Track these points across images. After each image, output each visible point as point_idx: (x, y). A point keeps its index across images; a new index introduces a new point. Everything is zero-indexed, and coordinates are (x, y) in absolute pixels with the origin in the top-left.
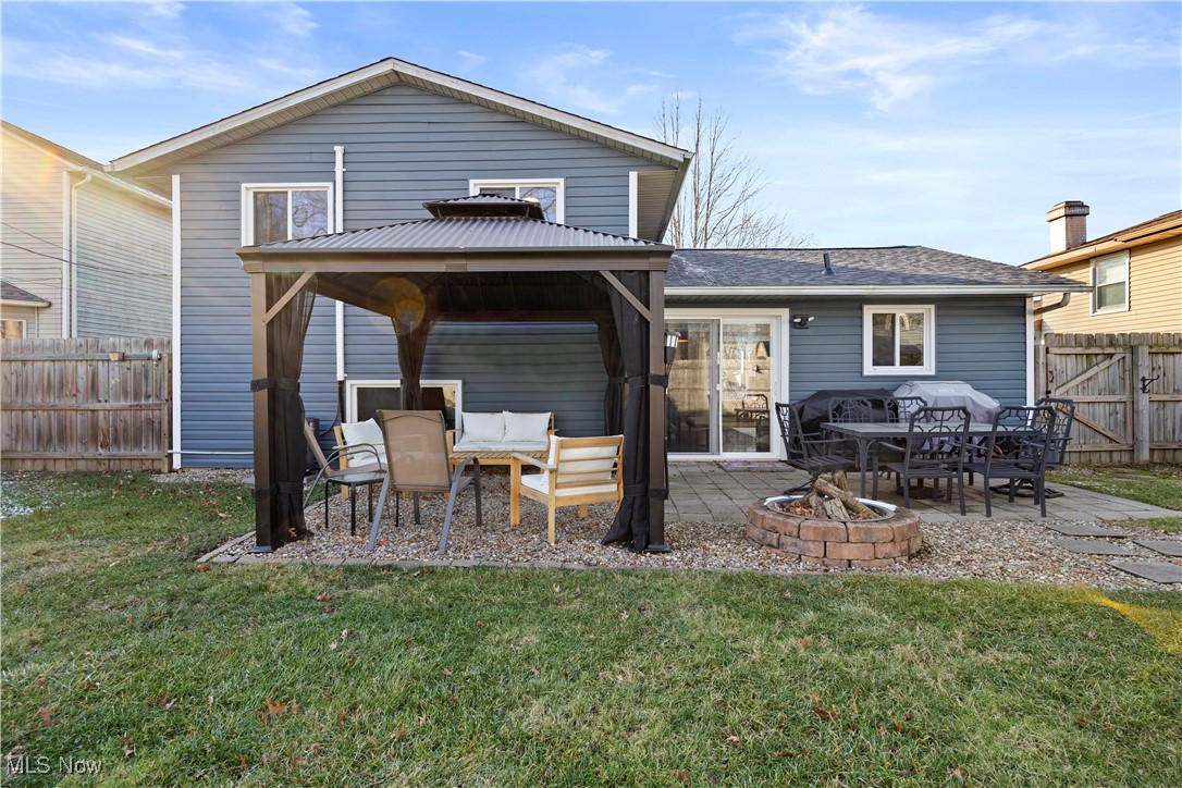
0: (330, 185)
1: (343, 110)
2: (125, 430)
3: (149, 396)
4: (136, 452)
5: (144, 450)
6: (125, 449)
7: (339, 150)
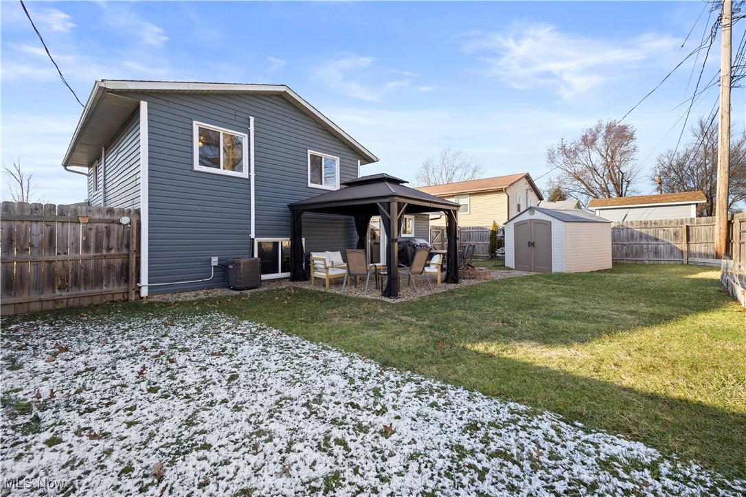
0: (246, 135)
1: (253, 99)
2: (86, 274)
3: (111, 249)
4: (97, 290)
5: (104, 288)
6: (85, 289)
7: (252, 119)
